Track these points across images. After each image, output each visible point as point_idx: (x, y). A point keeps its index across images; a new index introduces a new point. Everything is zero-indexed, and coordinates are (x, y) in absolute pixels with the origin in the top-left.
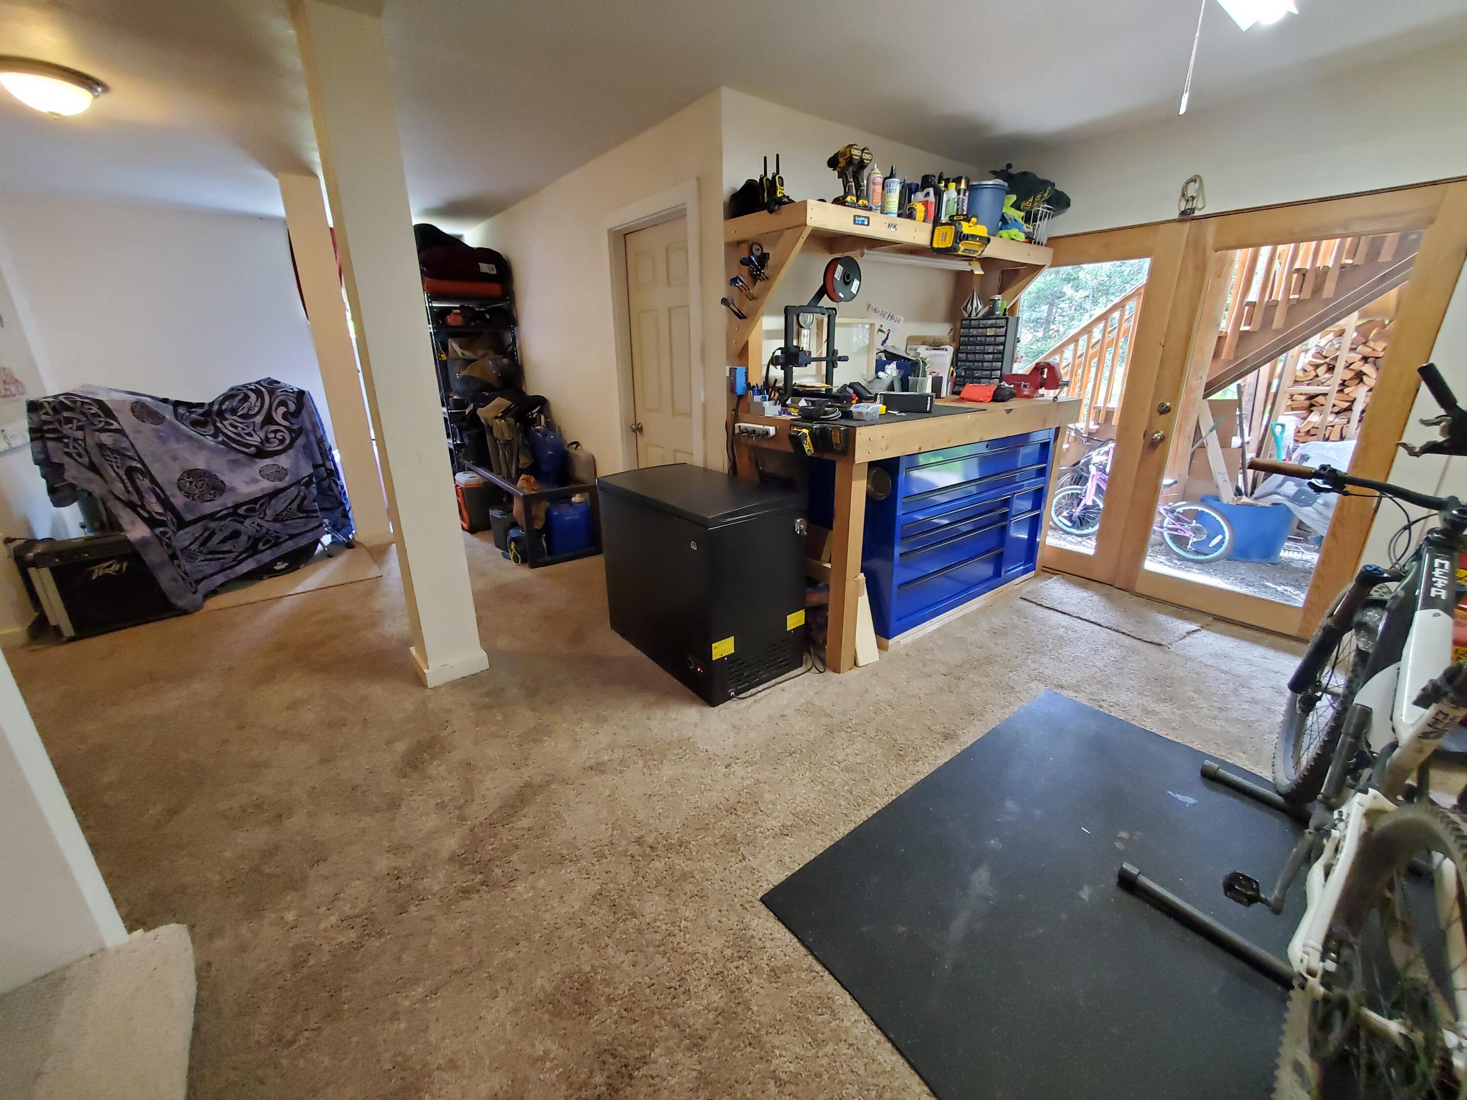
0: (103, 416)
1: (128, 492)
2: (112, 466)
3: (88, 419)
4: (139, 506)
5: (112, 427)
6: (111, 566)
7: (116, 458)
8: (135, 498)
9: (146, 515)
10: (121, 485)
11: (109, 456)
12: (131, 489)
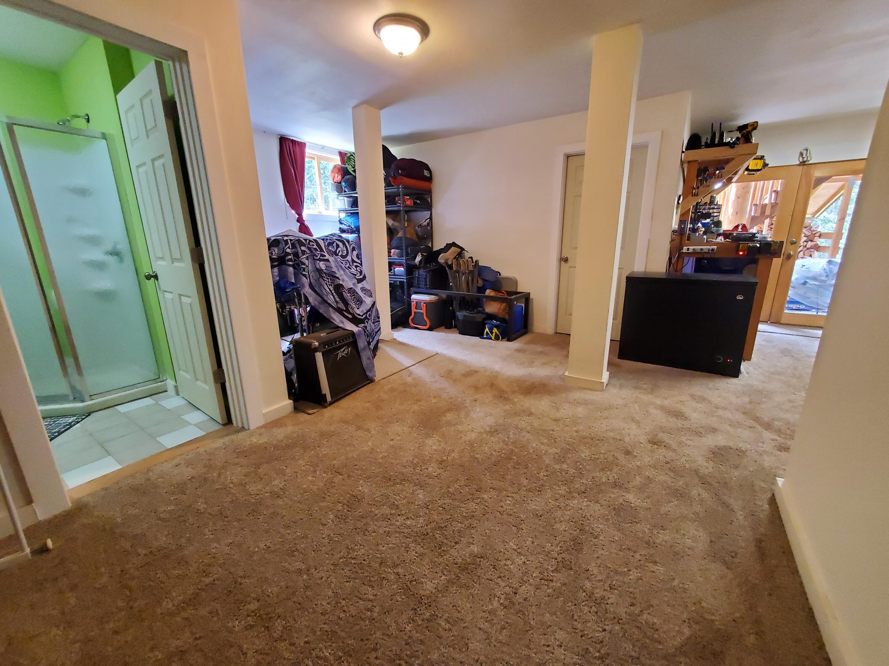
0: (319, 250)
1: (337, 302)
2: (326, 284)
3: (311, 251)
4: (344, 311)
5: (325, 258)
6: (344, 351)
7: (328, 279)
8: (341, 306)
9: (350, 316)
10: (332, 297)
11: (324, 277)
12: (338, 299)
